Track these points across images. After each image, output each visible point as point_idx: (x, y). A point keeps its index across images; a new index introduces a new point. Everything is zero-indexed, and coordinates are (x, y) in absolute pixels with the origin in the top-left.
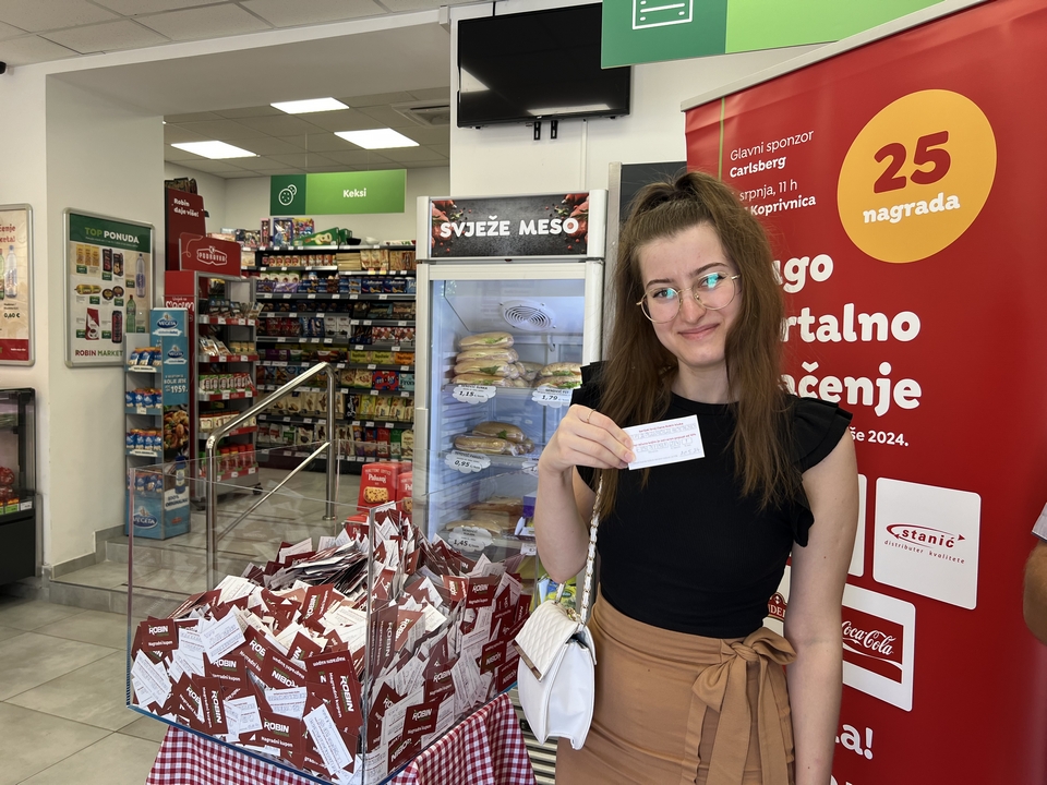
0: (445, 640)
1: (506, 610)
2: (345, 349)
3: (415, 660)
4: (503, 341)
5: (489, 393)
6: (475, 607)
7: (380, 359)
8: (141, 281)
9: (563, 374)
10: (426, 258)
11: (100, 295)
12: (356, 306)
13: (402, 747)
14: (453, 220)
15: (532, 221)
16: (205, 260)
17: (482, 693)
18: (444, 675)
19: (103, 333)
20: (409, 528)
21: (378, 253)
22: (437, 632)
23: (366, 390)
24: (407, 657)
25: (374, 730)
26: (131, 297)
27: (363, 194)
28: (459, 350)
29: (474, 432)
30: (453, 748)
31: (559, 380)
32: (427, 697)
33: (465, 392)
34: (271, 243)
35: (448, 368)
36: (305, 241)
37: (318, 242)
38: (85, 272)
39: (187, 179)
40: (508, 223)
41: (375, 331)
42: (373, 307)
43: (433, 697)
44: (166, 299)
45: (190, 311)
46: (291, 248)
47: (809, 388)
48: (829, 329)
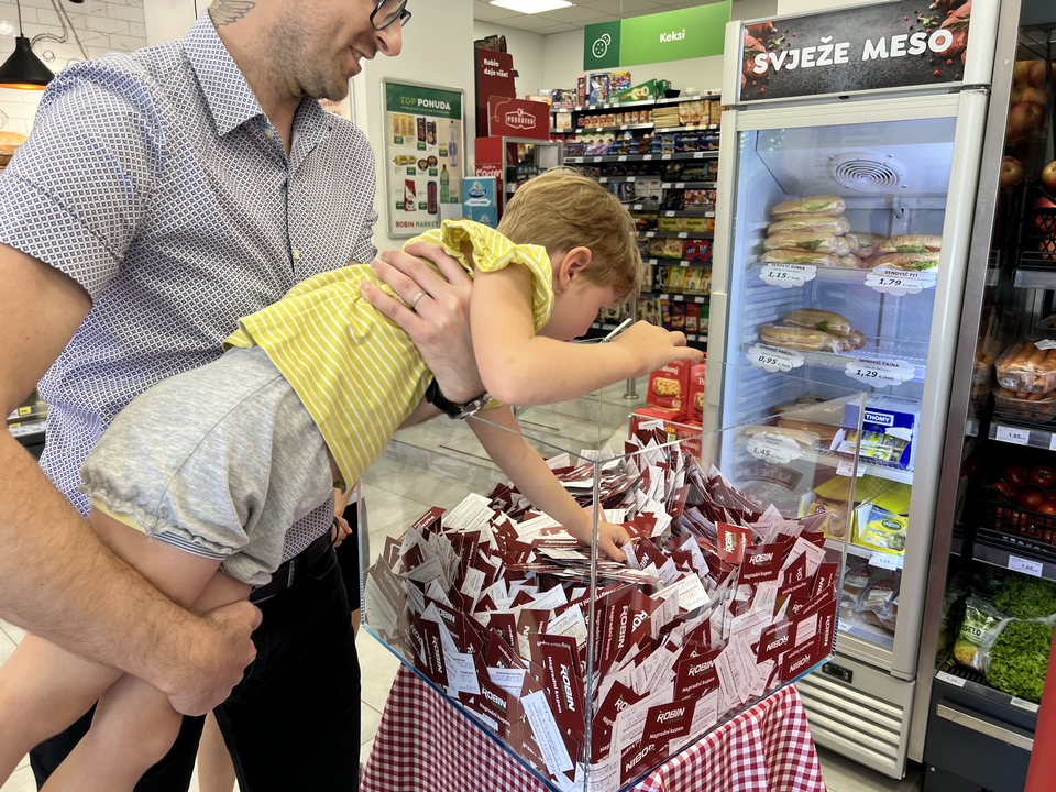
0: (706, 625)
1: (800, 583)
2: (655, 216)
3: (662, 651)
4: (830, 207)
5: (808, 274)
6: (753, 584)
7: (692, 227)
8: (453, 149)
9: (912, 251)
10: (734, 103)
11: (416, 166)
12: (668, 167)
13: (641, 755)
14: (771, 50)
15: (883, 40)
16: (514, 124)
17: (759, 685)
18: (703, 667)
19: (420, 204)
20: (680, 455)
21: (698, 105)
22: (695, 613)
23: (676, 261)
24: (649, 646)
25: (602, 738)
26: (444, 166)
27: (681, 36)
28: (773, 218)
29: (785, 321)
30: (713, 755)
31: (906, 258)
32: (678, 693)
33: (775, 273)
34: (587, 102)
35: (756, 242)
36: (623, 97)
37: (635, 97)
38: (402, 142)
39: (496, 36)
40: (847, 45)
41: (687, 195)
42: (686, 168)
43: (687, 693)
44: (477, 167)
45: (498, 180)
46: (607, 106)
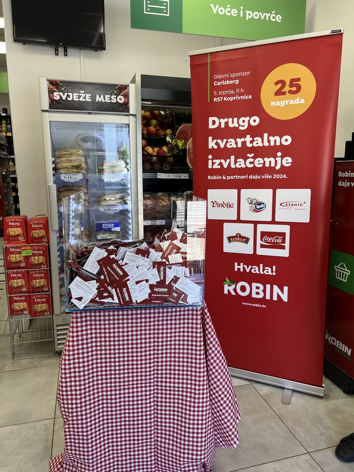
4: (79, 152)
5: (80, 177)
10: (46, 109)
14: (60, 91)
15: (102, 95)
28: (56, 156)
31: (113, 169)
33: (67, 177)
40: (90, 95)
47: (250, 163)
48: (258, 142)
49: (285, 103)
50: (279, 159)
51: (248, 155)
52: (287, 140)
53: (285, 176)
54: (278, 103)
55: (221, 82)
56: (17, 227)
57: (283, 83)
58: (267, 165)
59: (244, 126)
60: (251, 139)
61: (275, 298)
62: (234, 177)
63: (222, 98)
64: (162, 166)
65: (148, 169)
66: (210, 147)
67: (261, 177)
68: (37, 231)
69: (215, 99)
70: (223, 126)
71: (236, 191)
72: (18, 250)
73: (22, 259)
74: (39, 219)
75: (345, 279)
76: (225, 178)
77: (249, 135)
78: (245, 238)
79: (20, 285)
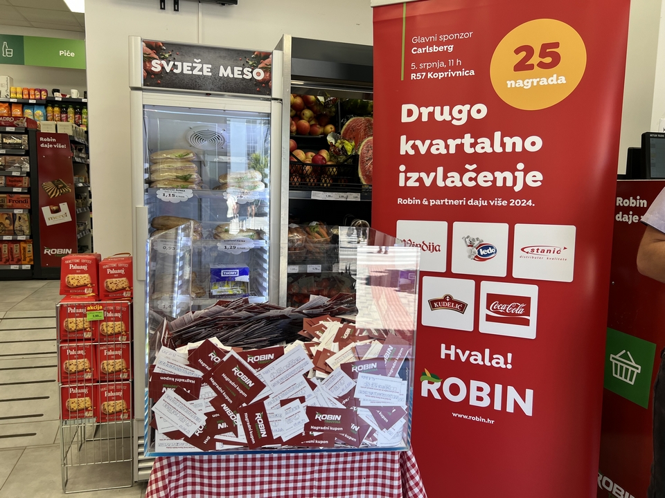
4: (190, 156)
5: (188, 194)
10: (139, 86)
14: (163, 59)
15: (229, 68)
33: (167, 194)
40: (210, 66)
47: (471, 179)
48: (484, 146)
49: (533, 82)
50: (520, 175)
51: (467, 166)
52: (534, 144)
53: (530, 203)
54: (520, 83)
55: (424, 49)
56: (83, 272)
57: (529, 50)
58: (500, 183)
59: (461, 119)
60: (473, 141)
61: (510, 408)
62: (442, 201)
63: (424, 74)
64: (319, 180)
65: (297, 184)
66: (402, 152)
67: (489, 203)
68: (114, 280)
69: (413, 76)
70: (425, 118)
71: (445, 224)
72: (81, 311)
73: (87, 325)
74: (120, 261)
75: (631, 380)
76: (427, 203)
77: (469, 135)
78: (459, 303)
79: (80, 368)
